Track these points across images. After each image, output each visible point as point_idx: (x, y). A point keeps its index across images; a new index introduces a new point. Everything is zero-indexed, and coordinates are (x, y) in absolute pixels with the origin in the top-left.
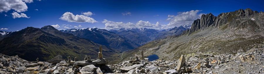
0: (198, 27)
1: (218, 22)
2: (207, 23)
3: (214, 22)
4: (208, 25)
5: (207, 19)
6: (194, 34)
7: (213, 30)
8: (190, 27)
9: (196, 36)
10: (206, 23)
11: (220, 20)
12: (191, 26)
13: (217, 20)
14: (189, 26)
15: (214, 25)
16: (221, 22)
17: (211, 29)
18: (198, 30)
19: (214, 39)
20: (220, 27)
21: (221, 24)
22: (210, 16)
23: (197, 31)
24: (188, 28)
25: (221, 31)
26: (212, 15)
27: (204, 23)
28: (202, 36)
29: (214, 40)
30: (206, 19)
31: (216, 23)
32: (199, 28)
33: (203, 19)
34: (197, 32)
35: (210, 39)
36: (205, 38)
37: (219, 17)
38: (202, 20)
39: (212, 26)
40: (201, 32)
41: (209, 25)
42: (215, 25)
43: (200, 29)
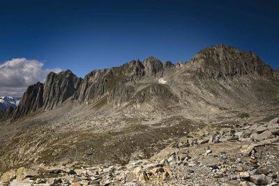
0: (37, 103)
1: (85, 91)
2: (60, 93)
3: (76, 90)
4: (61, 98)
5: (60, 84)
6: (28, 120)
7: (75, 108)
8: (18, 102)
9: (32, 124)
10: (57, 92)
11: (90, 87)
12: (18, 99)
13: (83, 86)
14: (14, 100)
15: (77, 98)
16: (93, 91)
17: (70, 108)
18: (38, 110)
19: (75, 130)
20: (89, 103)
21: (92, 96)
22: (67, 76)
23: (34, 111)
24: (13, 103)
25: (93, 111)
26: (72, 74)
27: (54, 94)
28: (46, 122)
29: (77, 132)
30: (57, 82)
31: (82, 93)
32: (41, 104)
33: (50, 82)
34: (34, 115)
35: (67, 131)
36: (53, 128)
37: (88, 79)
38: (49, 85)
39: (72, 99)
40: (46, 113)
41: (65, 98)
42: (79, 99)
43: (43, 107)
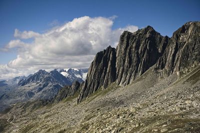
0: (108, 76)
1: (174, 56)
2: (139, 61)
3: (161, 54)
5: (137, 47)
6: (98, 99)
7: (161, 82)
8: (85, 76)
9: (105, 104)
10: (135, 59)
11: (182, 50)
12: (85, 71)
13: (171, 50)
14: (80, 73)
15: (163, 67)
16: (186, 55)
17: (154, 81)
18: (111, 85)
19: (163, 113)
20: (181, 74)
21: (185, 63)
22: (148, 35)
23: (105, 87)
24: (78, 76)
25: (188, 85)
26: (154, 33)
27: (130, 62)
28: (121, 102)
29: (165, 117)
30: (134, 45)
31: (169, 58)
32: (114, 77)
33: (124, 46)
34: (106, 92)
35: (152, 115)
36: (132, 110)
37: (178, 37)
38: (123, 49)
39: (156, 69)
40: (121, 90)
41: (146, 68)
42: (166, 67)
43: (117, 81)
